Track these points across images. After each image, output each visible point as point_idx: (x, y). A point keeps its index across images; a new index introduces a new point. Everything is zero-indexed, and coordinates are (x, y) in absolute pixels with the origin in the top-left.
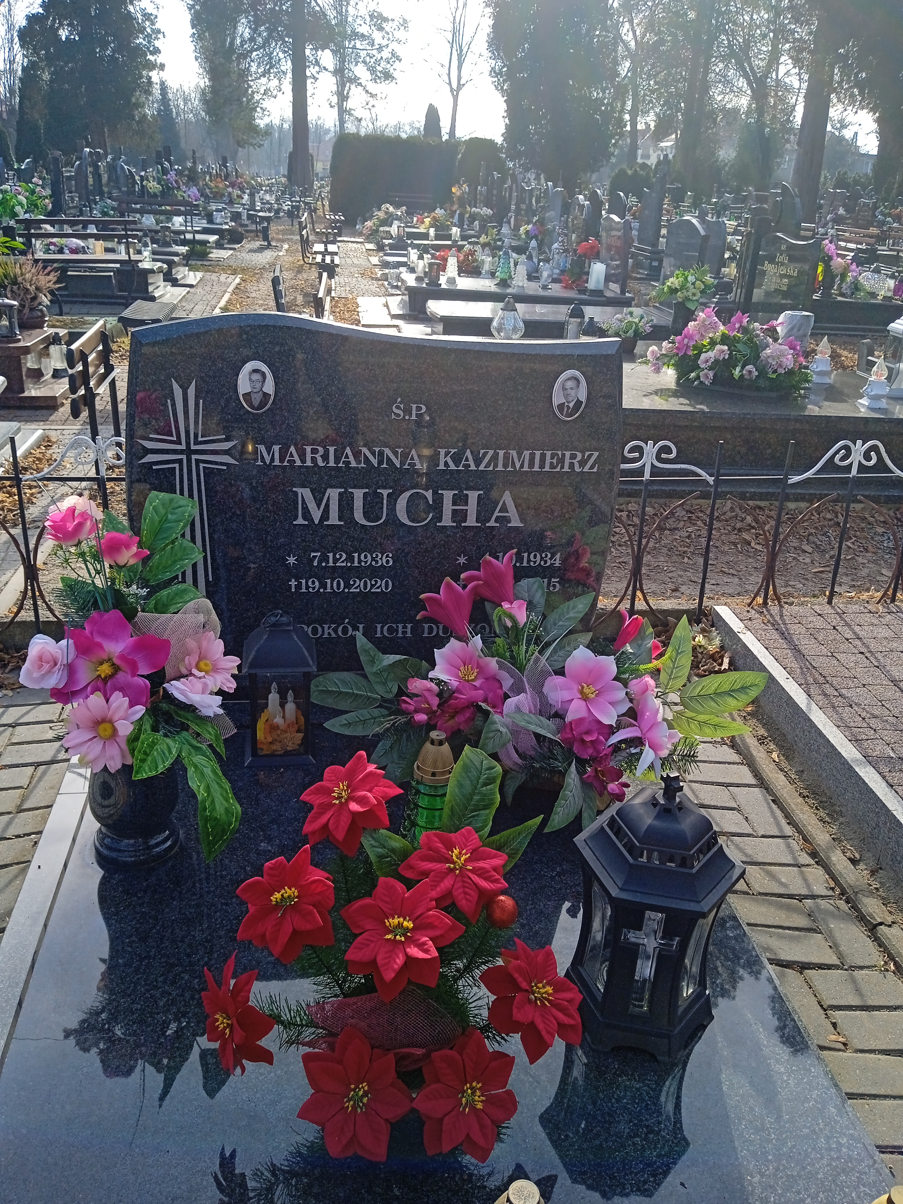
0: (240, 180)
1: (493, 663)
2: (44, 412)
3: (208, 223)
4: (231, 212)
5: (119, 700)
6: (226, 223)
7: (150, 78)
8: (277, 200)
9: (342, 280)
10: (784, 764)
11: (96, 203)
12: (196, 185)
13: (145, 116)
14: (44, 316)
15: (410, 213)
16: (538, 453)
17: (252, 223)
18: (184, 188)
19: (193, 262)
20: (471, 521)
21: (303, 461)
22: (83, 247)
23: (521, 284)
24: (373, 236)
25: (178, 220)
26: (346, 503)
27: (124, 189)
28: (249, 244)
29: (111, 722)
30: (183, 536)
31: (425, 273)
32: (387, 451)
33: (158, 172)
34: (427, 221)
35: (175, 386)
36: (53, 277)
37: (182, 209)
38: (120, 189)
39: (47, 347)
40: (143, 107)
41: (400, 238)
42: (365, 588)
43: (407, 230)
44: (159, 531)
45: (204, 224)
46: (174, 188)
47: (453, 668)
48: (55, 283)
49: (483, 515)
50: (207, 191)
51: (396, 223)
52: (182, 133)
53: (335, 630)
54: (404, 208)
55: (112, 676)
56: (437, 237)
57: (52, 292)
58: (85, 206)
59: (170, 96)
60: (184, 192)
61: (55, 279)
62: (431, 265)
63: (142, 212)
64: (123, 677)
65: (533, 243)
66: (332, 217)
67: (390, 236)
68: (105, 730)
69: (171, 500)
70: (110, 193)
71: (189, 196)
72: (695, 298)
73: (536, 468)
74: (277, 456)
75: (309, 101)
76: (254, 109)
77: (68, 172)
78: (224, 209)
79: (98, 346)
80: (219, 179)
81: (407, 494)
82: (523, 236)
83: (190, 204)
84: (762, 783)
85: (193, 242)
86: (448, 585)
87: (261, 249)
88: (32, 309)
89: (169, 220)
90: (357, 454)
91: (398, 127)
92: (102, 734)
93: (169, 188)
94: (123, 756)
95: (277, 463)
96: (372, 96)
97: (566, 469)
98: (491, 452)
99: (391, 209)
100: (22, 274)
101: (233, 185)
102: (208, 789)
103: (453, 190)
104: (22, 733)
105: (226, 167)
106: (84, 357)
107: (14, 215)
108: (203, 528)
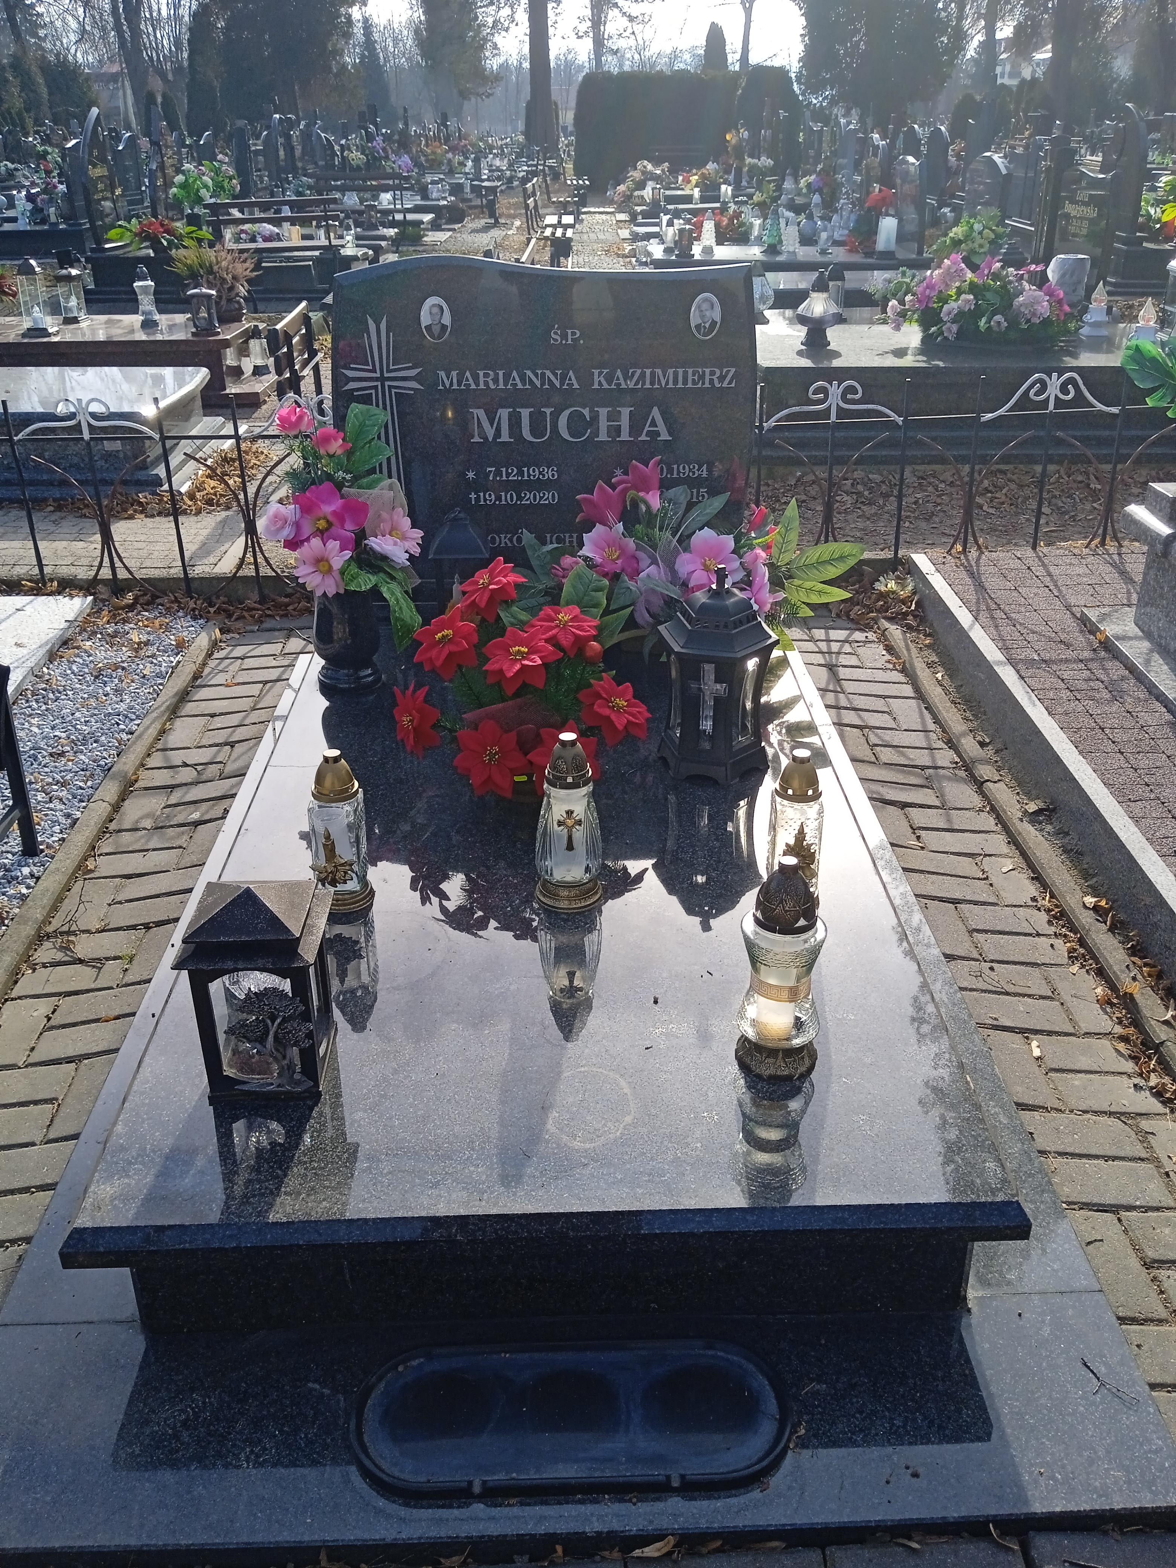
0: (464, 142)
1: (631, 543)
2: (246, 410)
3: (422, 199)
4: (450, 184)
5: (334, 545)
6: (444, 198)
7: (350, 16)
8: (511, 165)
9: (581, 260)
10: (947, 682)
11: (289, 183)
12: (407, 153)
13: (344, 66)
14: (241, 308)
15: (674, 171)
16: (681, 371)
17: (477, 196)
18: (393, 157)
19: (405, 248)
20: (625, 436)
21: (477, 384)
22: (278, 234)
23: (791, 249)
24: (626, 204)
25: (386, 198)
26: (515, 422)
27: (321, 163)
28: (471, 223)
29: (327, 561)
30: (379, 438)
31: (676, 242)
32: (548, 373)
33: (362, 139)
34: (694, 179)
35: (370, 322)
36: (249, 265)
37: (391, 182)
38: (316, 163)
39: (246, 342)
40: (342, 55)
41: (655, 203)
42: (535, 500)
43: (668, 193)
44: (360, 431)
45: (418, 201)
46: (380, 158)
47: (598, 547)
48: (252, 271)
49: (636, 427)
50: (423, 158)
51: (650, 185)
52: (392, 85)
53: (511, 540)
54: (667, 164)
55: (327, 529)
56: (703, 200)
57: (250, 281)
58: (277, 186)
59: (376, 36)
60: (394, 162)
61: (252, 266)
62: (681, 231)
63: (343, 190)
64: (336, 530)
65: (816, 198)
66: (575, 182)
67: (642, 201)
68: (323, 566)
69: (368, 410)
70: (304, 169)
71: (400, 166)
72: (982, 250)
73: (680, 385)
74: (455, 381)
75: (551, 31)
76: (482, 48)
77: (257, 145)
78: (441, 180)
79: (301, 330)
80: (437, 143)
81: (567, 413)
82: (804, 191)
83: (399, 176)
84: (920, 695)
85: (405, 223)
86: (601, 487)
87: (486, 229)
88: (230, 300)
89: (376, 197)
90: (523, 378)
91: (675, 56)
92: (322, 569)
93: (375, 158)
94: (337, 586)
95: (455, 387)
96: (631, 19)
97: (707, 385)
98: (639, 371)
99: (650, 167)
100: (218, 263)
101: (453, 149)
102: (397, 600)
103: (728, 137)
104: (249, 663)
105: (446, 126)
106: (288, 338)
107: (199, 200)
108: (394, 430)
